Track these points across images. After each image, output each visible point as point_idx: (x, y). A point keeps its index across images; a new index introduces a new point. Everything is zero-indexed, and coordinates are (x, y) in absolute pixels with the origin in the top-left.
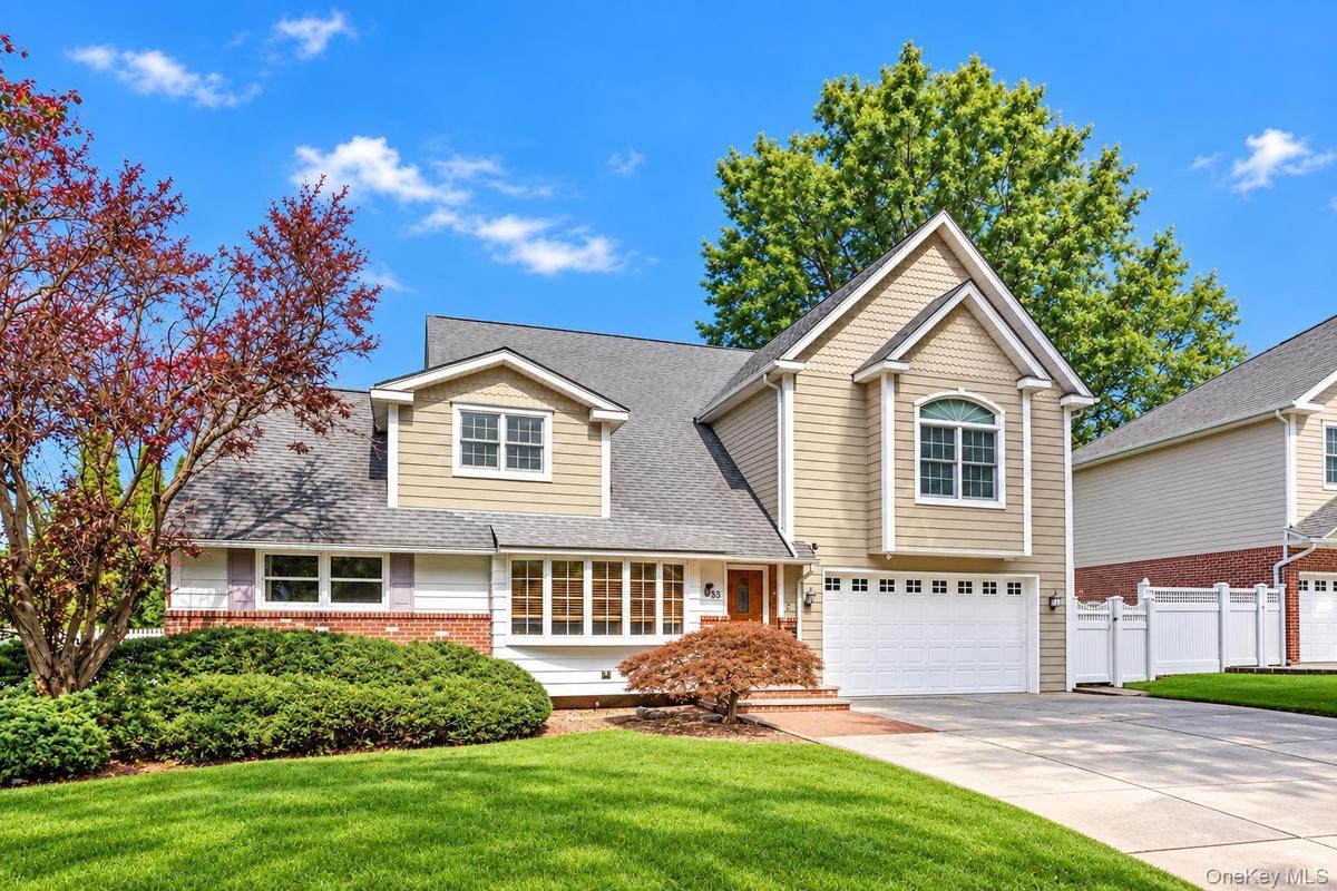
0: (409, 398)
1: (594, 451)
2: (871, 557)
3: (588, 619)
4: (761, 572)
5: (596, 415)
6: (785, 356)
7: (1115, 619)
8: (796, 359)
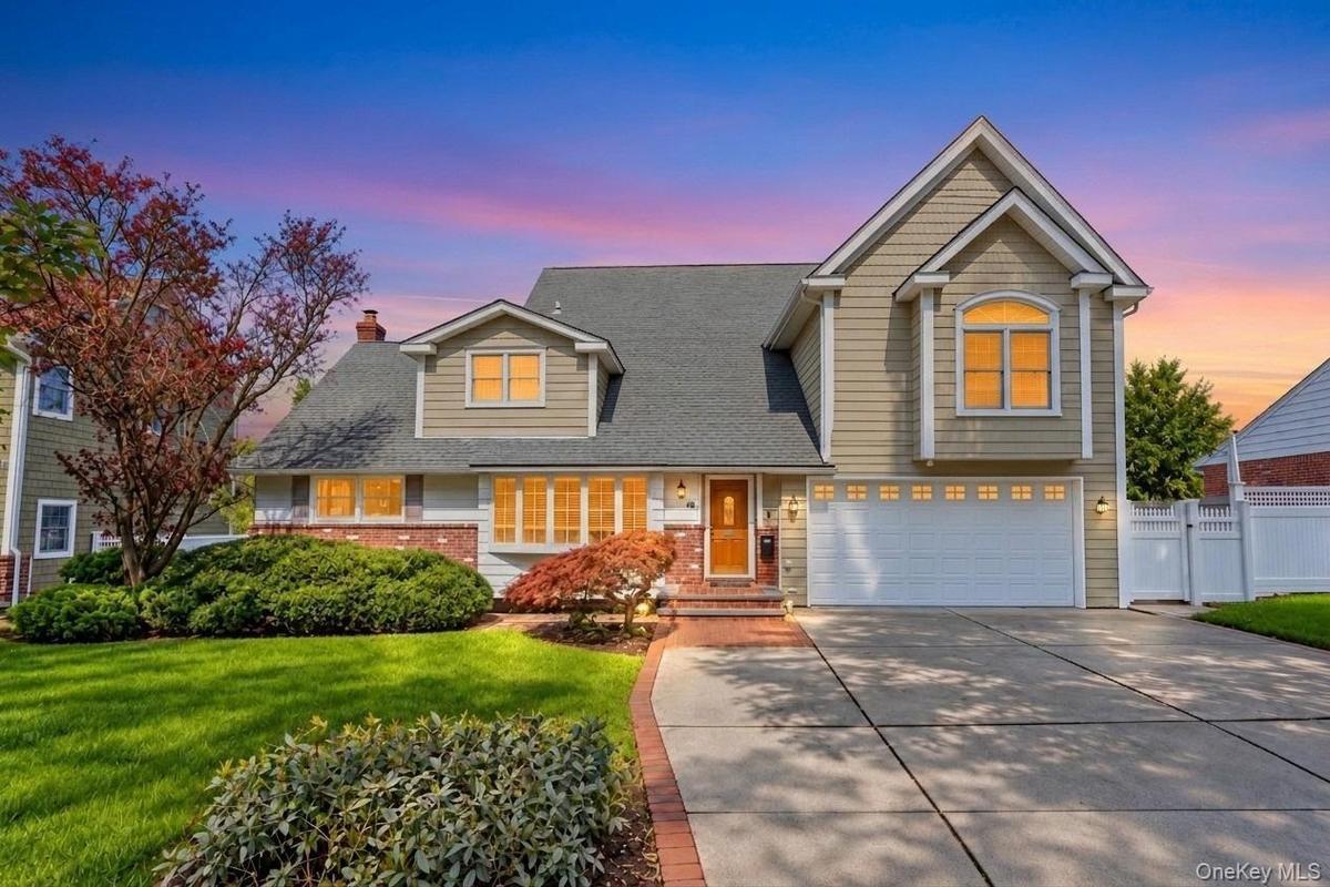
0: (427, 349)
1: (581, 378)
2: (914, 462)
3: (550, 526)
4: (746, 481)
5: (578, 346)
6: (822, 272)
7: (1190, 526)
8: (835, 273)
